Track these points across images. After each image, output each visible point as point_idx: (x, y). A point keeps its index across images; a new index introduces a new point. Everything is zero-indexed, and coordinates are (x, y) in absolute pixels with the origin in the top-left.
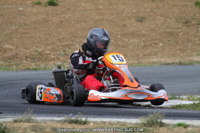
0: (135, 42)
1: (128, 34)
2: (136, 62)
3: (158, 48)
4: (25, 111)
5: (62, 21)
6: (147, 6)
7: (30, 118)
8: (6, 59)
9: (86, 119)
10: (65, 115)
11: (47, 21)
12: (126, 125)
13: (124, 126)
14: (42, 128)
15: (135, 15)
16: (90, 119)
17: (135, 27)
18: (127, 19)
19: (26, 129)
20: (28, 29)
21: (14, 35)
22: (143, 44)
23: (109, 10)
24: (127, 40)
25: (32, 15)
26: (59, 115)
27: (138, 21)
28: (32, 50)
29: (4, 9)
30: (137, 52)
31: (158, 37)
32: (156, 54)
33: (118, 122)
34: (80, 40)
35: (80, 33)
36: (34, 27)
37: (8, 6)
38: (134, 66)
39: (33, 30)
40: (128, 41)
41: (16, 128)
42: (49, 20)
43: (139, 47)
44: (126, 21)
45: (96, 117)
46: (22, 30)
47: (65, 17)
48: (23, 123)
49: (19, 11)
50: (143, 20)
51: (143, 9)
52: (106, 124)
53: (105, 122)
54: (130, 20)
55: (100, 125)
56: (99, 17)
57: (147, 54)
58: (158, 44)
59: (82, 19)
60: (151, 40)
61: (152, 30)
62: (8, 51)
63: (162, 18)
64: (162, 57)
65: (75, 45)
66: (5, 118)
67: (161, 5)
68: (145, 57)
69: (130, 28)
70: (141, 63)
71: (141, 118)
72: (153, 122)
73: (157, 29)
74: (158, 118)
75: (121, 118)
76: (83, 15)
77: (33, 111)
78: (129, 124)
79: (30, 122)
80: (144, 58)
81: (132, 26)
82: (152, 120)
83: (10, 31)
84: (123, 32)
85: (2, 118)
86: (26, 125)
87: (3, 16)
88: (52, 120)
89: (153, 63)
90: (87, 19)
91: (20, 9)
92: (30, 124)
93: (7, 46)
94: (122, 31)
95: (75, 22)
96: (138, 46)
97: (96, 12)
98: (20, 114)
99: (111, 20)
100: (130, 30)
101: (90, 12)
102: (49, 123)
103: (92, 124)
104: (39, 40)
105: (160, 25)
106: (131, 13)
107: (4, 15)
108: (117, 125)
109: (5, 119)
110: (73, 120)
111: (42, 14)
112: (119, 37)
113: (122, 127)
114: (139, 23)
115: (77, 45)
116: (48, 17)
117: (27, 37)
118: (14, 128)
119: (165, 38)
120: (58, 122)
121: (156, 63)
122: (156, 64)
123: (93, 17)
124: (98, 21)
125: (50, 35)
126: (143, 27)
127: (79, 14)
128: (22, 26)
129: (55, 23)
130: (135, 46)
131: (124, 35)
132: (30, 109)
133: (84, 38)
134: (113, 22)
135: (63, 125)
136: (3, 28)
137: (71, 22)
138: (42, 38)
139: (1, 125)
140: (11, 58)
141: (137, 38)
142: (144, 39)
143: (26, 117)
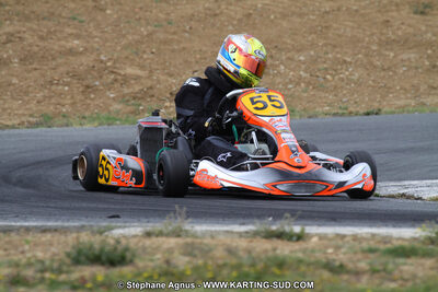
0: (409, 59)
1: (394, 41)
2: (413, 103)
4: (168, 212)
5: (250, 14)
7: (179, 227)
8: (127, 98)
9: (303, 230)
10: (256, 221)
11: (216, 15)
12: (390, 242)
13: (385, 243)
14: (206, 248)
16: (312, 229)
17: (409, 26)
18: (394, 8)
19: (170, 251)
20: (174, 33)
21: (144, 46)
22: (427, 63)
24: (392, 54)
25: (185, 2)
26: (242, 221)
27: (415, 13)
28: (184, 78)
30: (416, 81)
33: (373, 235)
34: (289, 55)
35: (289, 41)
36: (187, 28)
38: (408, 112)
39: (187, 35)
40: (394, 57)
41: (149, 250)
43: (420, 70)
44: (390, 14)
45: (324, 225)
46: (161, 36)
47: (256, 6)
48: (164, 239)
50: (427, 10)
52: (347, 239)
53: (343, 236)
54: (398, 10)
55: (333, 243)
56: (331, 4)
57: (436, 85)
59: (293, 8)
62: (133, 82)
65: (278, 66)
66: (125, 227)
68: (433, 92)
69: (398, 29)
70: (424, 104)
71: (424, 225)
75: (379, 226)
77: (187, 212)
78: (398, 239)
79: (179, 236)
80: (429, 94)
81: (403, 24)
83: (136, 37)
84: (383, 38)
85: (120, 227)
86: (172, 241)
87: (120, 4)
88: (227, 232)
90: (305, 10)
92: (180, 241)
93: (130, 71)
94: (382, 34)
95: (278, 16)
96: (417, 68)
98: (157, 219)
99: (357, 11)
100: (400, 33)
102: (222, 237)
103: (315, 239)
104: (198, 56)
107: (123, 1)
108: (372, 242)
109: (126, 229)
110: (273, 232)
112: (374, 48)
113: (382, 247)
114: (415, 16)
115: (282, 67)
116: (219, 7)
117: (173, 51)
118: (144, 248)
120: (240, 235)
123: (317, 4)
124: (327, 13)
126: (427, 26)
128: (161, 26)
129: (234, 19)
130: (410, 68)
131: (387, 43)
132: (181, 207)
133: (298, 51)
134: (362, 15)
135: (251, 241)
136: (120, 31)
137: (269, 17)
138: (206, 52)
139: (118, 242)
140: (139, 95)
141: (415, 50)
142: (429, 52)
143: (170, 224)
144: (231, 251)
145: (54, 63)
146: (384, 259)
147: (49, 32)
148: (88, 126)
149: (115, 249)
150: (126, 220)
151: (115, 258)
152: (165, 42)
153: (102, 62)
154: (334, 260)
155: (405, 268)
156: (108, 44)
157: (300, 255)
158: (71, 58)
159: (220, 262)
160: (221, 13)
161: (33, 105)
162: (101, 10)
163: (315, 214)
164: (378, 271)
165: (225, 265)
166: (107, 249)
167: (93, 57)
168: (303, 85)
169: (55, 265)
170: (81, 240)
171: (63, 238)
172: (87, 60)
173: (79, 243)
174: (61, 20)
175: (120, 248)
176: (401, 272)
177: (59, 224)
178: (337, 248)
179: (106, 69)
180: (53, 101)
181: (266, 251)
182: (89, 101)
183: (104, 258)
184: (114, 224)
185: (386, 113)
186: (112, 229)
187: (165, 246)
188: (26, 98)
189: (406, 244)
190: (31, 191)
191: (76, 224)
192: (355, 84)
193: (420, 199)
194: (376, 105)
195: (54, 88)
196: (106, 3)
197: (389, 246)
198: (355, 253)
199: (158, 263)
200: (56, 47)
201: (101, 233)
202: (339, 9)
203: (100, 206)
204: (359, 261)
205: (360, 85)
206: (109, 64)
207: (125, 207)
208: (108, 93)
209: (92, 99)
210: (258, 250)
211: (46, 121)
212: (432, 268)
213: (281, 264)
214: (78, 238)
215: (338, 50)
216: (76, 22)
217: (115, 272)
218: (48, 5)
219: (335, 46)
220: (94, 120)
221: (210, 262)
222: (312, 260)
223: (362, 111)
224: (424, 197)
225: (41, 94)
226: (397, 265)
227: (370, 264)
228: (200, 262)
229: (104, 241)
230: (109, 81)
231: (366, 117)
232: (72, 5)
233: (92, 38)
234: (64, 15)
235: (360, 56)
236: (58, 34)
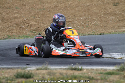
0: (112, 19)
1: (108, 13)
2: (113, 31)
4: (43, 63)
5: (67, 6)
7: (47, 67)
8: (32, 31)
9: (82, 68)
10: (68, 65)
11: (57, 7)
13: (105, 71)
14: (54, 73)
15: (112, 2)
16: (84, 67)
17: (112, 9)
18: (108, 4)
19: (44, 74)
20: (45, 12)
21: (36, 16)
22: (117, 20)
25: (48, 3)
26: (64, 65)
27: (114, 5)
28: (48, 24)
30: (114, 25)
33: (102, 69)
34: (78, 18)
35: (78, 14)
36: (49, 10)
38: (112, 34)
39: (49, 12)
40: (108, 18)
41: (38, 74)
42: (59, 6)
43: (115, 22)
44: (107, 6)
45: (88, 66)
46: (41, 13)
47: (68, 4)
48: (42, 71)
49: (40, 0)
50: (117, 5)
52: (94, 70)
54: (109, 5)
55: (90, 71)
56: (90, 3)
57: (120, 26)
59: (79, 5)
60: (122, 17)
61: (123, 11)
62: (33, 26)
65: (75, 21)
66: (31, 67)
68: (119, 28)
69: (109, 10)
70: (116, 31)
71: (116, 66)
72: (123, 69)
75: (103, 66)
76: (79, 2)
77: (49, 63)
78: (109, 70)
79: (46, 70)
82: (123, 67)
83: (34, 13)
84: (105, 13)
85: (29, 67)
86: (44, 71)
87: (30, 4)
88: (60, 68)
89: (124, 32)
90: (82, 5)
92: (47, 71)
93: (32, 23)
94: (104, 11)
95: (75, 7)
96: (114, 21)
98: (40, 65)
99: (97, 5)
100: (109, 11)
102: (59, 70)
103: (85, 70)
106: (110, 0)
108: (101, 71)
110: (73, 68)
111: (54, 2)
112: (102, 15)
113: (104, 72)
114: (114, 6)
116: (58, 4)
117: (45, 17)
118: (36, 73)
120: (64, 69)
123: (86, 3)
124: (89, 6)
126: (117, 9)
127: (77, 2)
128: (42, 10)
129: (62, 8)
130: (112, 21)
132: (47, 62)
133: (81, 17)
134: (99, 6)
135: (67, 71)
136: (30, 11)
137: (72, 7)
139: (29, 72)
140: (35, 30)
141: (114, 16)
142: (118, 16)
143: (44, 66)
144: (61, 74)
145: (11, 21)
146: (104, 76)
147: (9, 12)
150: (31, 65)
151: (28, 76)
152: (43, 15)
153: (24, 20)
154: (90, 76)
155: (111, 78)
156: (26, 15)
157: (81, 75)
158: (16, 19)
159: (58, 77)
161: (5, 33)
162: (24, 6)
163: (85, 63)
164: (103, 79)
165: (59, 78)
166: (26, 74)
168: (82, 26)
169: (11, 78)
170: (18, 71)
171: (13, 71)
172: (20, 20)
174: (13, 9)
175: (29, 73)
176: (110, 79)
177: (12, 67)
178: (91, 73)
179: (26, 22)
180: (11, 32)
181: (71, 74)
183: (25, 76)
184: (28, 67)
185: (106, 34)
186: (27, 68)
187: (42, 73)
188: (3, 31)
189: (111, 71)
190: (4, 57)
191: (17, 67)
193: (115, 58)
194: (103, 32)
195: (11, 28)
196: (26, 4)
197: (106, 72)
198: (97, 74)
199: (40, 77)
200: (11, 16)
202: (92, 5)
203: (24, 61)
204: (97, 76)
205: (98, 26)
206: (27, 21)
207: (31, 62)
208: (26, 29)
209: (22, 31)
210: (69, 73)
211: (9, 37)
212: (118, 78)
213: (75, 77)
214: (17, 71)
215: (92, 16)
216: (17, 9)
217: (28, 80)
218: (9, 4)
219: (91, 15)
220: (22, 37)
221: (55, 77)
222: (84, 76)
224: (116, 58)
225: (7, 30)
226: (108, 77)
227: (101, 77)
228: (52, 77)
229: (25, 71)
230: (27, 26)
231: (100, 35)
232: (16, 4)
233: (22, 14)
234: (14, 7)
235: (98, 18)
236: (12, 13)
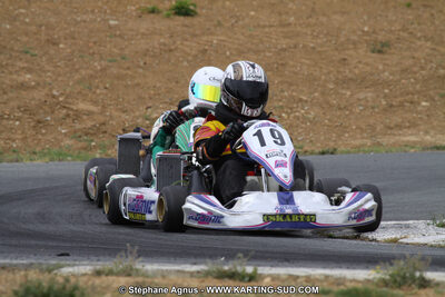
0: (366, 98)
1: (351, 79)
2: (369, 142)
3: (417, 113)
4: (119, 250)
5: (206, 50)
6: (394, 18)
7: (131, 266)
8: (79, 134)
9: (256, 270)
10: (208, 260)
11: (171, 51)
12: (343, 284)
13: (339, 284)
15: (368, 38)
16: (264, 270)
17: (367, 64)
18: (351, 46)
20: (128, 68)
21: (97, 81)
22: (384, 103)
23: (308, 25)
24: (349, 93)
25: (139, 37)
26: (194, 260)
27: (373, 52)
28: (137, 113)
29: (77, 23)
30: (372, 121)
31: (418, 87)
32: (413, 125)
33: (327, 277)
36: (142, 64)
37: (85, 17)
38: (364, 152)
39: (141, 71)
40: (352, 95)
41: (99, 289)
43: (376, 110)
44: (347, 52)
45: (277, 266)
46: (115, 71)
47: (212, 42)
48: (114, 278)
49: (110, 27)
50: (385, 48)
51: (385, 24)
52: (299, 280)
53: (298, 277)
54: (355, 48)
56: (288, 40)
57: (392, 125)
58: (419, 104)
59: (249, 45)
60: (402, 95)
61: (404, 71)
62: (85, 117)
63: (429, 44)
64: (427, 133)
66: (74, 265)
67: (426, 15)
68: (389, 132)
69: (356, 67)
70: (379, 144)
71: (378, 267)
72: (404, 278)
73: (415, 69)
74: (415, 269)
75: (333, 268)
76: (251, 36)
77: (138, 251)
78: (351, 281)
79: (129, 275)
80: (386, 134)
81: (360, 62)
82: (402, 274)
83: (91, 72)
84: (340, 77)
85: (69, 265)
86: (123, 281)
87: (74, 38)
88: (178, 271)
89: (406, 146)
90: (261, 47)
91: (112, 22)
92: (130, 280)
93: (82, 106)
94: (338, 72)
95: (234, 52)
96: (373, 108)
97: (280, 30)
98: (108, 257)
99: (314, 48)
100: (357, 71)
101: (267, 30)
102: (173, 277)
103: (268, 280)
104: (152, 92)
105: (423, 61)
106: (360, 33)
107: (76, 36)
108: (325, 284)
109: (76, 268)
110: (225, 272)
111: (161, 35)
112: (331, 86)
113: (335, 289)
114: (374, 55)
116: (174, 42)
117: (126, 86)
118: (93, 288)
119: (435, 88)
120: (192, 274)
121: (413, 145)
122: (413, 147)
123: (274, 41)
124: (284, 50)
125: (177, 82)
126: (385, 64)
127: (243, 34)
128: (115, 61)
129: (189, 55)
130: (366, 108)
131: (344, 82)
132: (132, 246)
134: (319, 52)
135: (203, 281)
136: (74, 65)
137: (225, 53)
138: (160, 88)
139: (67, 280)
140: (91, 131)
141: (372, 89)
142: (386, 91)
143: (121, 263)
145: (5, 97)
147: (1, 66)
148: (39, 162)
149: (64, 288)
150: (76, 258)
152: (119, 77)
153: (54, 96)
156: (60, 79)
158: (24, 93)
160: (176, 49)
162: (54, 44)
163: (267, 255)
166: (56, 287)
167: (46, 91)
170: (29, 278)
171: (11, 276)
172: (39, 95)
173: (27, 281)
174: (13, 54)
175: (69, 287)
177: (7, 261)
179: (58, 104)
180: (3, 136)
182: (40, 137)
184: (63, 263)
185: (342, 152)
186: (62, 267)
187: (115, 285)
189: (360, 286)
191: (25, 262)
192: (310, 122)
193: (375, 240)
194: (332, 144)
195: (4, 122)
196: (59, 38)
197: (342, 287)
200: (7, 82)
201: (50, 271)
202: (295, 47)
203: (50, 244)
205: (315, 124)
207: (74, 244)
208: (60, 128)
209: (43, 134)
214: (26, 276)
215: (292, 88)
216: (28, 56)
219: (291, 84)
220: (45, 155)
223: (317, 151)
224: (379, 239)
229: (53, 279)
230: (61, 116)
231: (321, 157)
232: (25, 39)
233: (45, 72)
234: (16, 48)
235: (316, 94)
236: (10, 68)
